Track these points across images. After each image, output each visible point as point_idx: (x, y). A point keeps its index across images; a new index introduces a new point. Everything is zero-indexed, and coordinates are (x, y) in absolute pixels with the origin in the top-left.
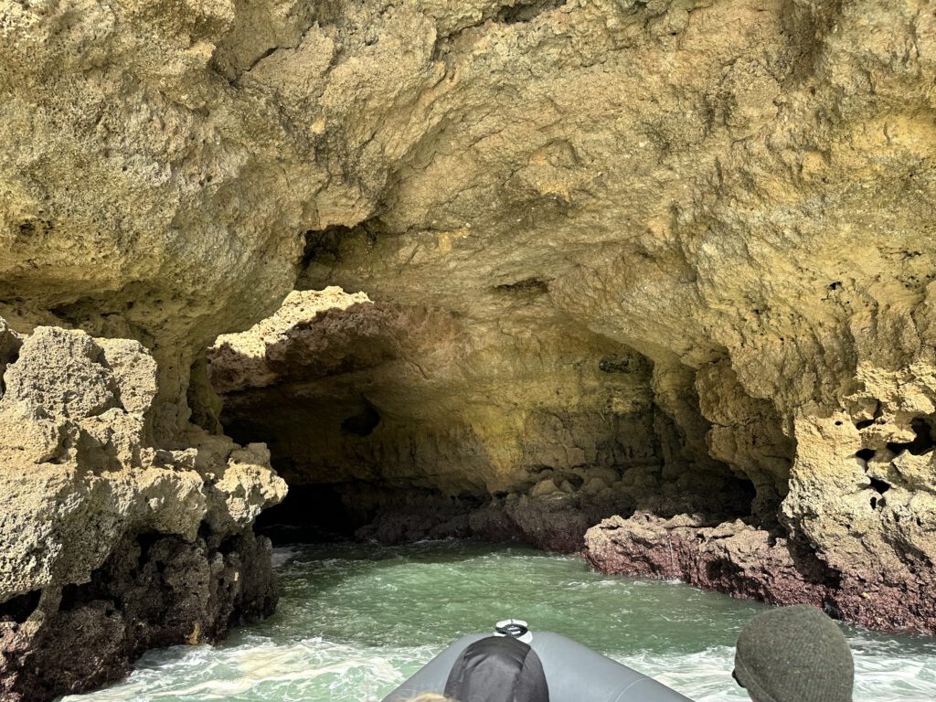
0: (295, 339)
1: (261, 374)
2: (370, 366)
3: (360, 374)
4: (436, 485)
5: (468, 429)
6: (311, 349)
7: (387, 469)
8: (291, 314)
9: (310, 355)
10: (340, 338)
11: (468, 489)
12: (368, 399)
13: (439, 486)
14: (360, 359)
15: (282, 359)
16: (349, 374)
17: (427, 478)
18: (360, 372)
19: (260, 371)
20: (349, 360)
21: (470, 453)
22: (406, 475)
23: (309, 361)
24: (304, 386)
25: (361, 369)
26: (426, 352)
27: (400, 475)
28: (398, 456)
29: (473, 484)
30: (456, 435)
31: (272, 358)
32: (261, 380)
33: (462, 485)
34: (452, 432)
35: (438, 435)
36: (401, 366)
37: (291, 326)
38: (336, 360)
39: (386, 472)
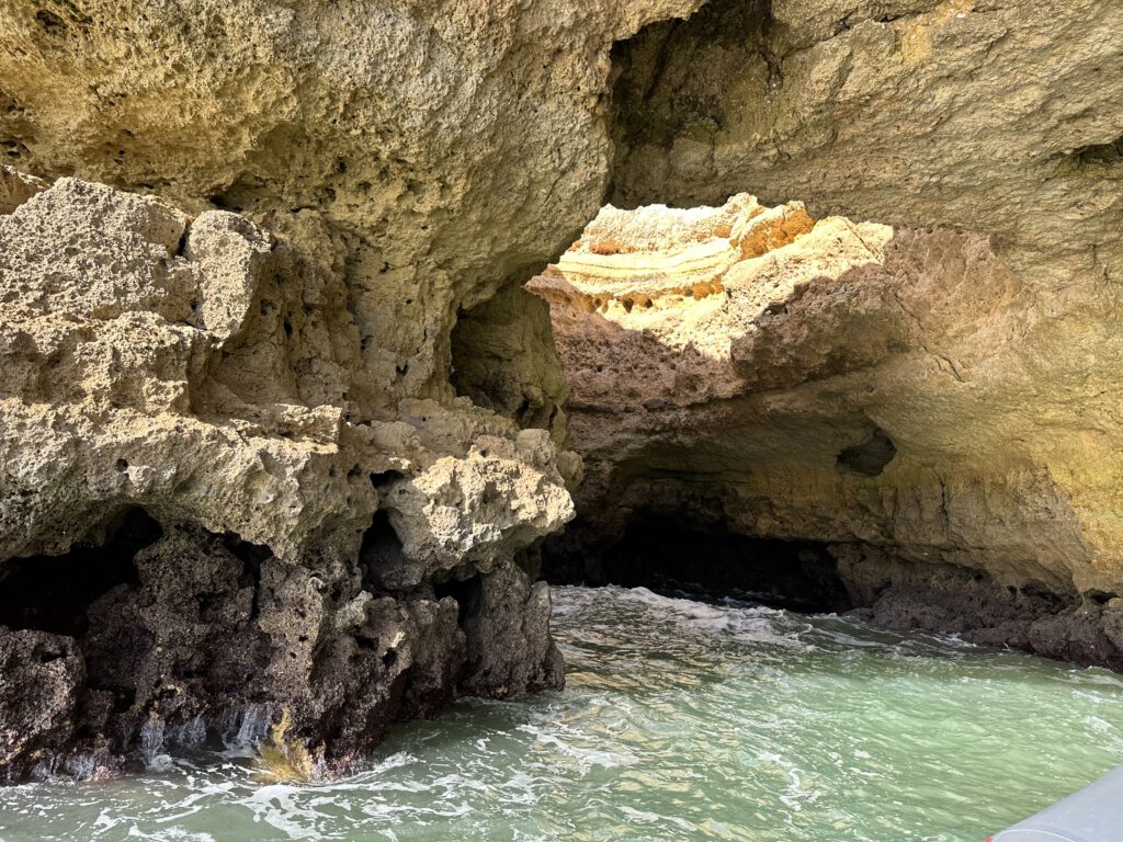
0: (764, 329)
1: (728, 382)
2: (870, 364)
3: (855, 378)
4: (982, 565)
5: (1040, 473)
6: (785, 341)
7: (903, 529)
8: (761, 293)
9: (783, 352)
10: (825, 321)
11: (1041, 579)
12: (871, 417)
13: (987, 567)
14: (855, 353)
15: (749, 358)
16: (839, 378)
17: (966, 551)
18: (856, 375)
19: (726, 377)
20: (838, 354)
21: (1043, 516)
22: (932, 541)
23: (784, 360)
24: (778, 397)
25: (858, 369)
26: (959, 334)
27: (923, 540)
28: (921, 511)
29: (1049, 571)
30: (1017, 483)
31: (738, 358)
32: (726, 389)
33: (1030, 570)
34: (1010, 478)
35: (988, 481)
36: (919, 361)
37: (761, 309)
38: (820, 355)
39: (901, 533)
